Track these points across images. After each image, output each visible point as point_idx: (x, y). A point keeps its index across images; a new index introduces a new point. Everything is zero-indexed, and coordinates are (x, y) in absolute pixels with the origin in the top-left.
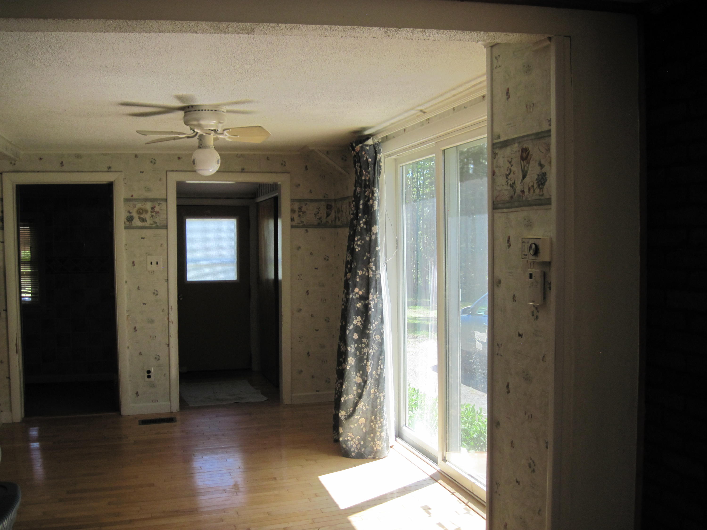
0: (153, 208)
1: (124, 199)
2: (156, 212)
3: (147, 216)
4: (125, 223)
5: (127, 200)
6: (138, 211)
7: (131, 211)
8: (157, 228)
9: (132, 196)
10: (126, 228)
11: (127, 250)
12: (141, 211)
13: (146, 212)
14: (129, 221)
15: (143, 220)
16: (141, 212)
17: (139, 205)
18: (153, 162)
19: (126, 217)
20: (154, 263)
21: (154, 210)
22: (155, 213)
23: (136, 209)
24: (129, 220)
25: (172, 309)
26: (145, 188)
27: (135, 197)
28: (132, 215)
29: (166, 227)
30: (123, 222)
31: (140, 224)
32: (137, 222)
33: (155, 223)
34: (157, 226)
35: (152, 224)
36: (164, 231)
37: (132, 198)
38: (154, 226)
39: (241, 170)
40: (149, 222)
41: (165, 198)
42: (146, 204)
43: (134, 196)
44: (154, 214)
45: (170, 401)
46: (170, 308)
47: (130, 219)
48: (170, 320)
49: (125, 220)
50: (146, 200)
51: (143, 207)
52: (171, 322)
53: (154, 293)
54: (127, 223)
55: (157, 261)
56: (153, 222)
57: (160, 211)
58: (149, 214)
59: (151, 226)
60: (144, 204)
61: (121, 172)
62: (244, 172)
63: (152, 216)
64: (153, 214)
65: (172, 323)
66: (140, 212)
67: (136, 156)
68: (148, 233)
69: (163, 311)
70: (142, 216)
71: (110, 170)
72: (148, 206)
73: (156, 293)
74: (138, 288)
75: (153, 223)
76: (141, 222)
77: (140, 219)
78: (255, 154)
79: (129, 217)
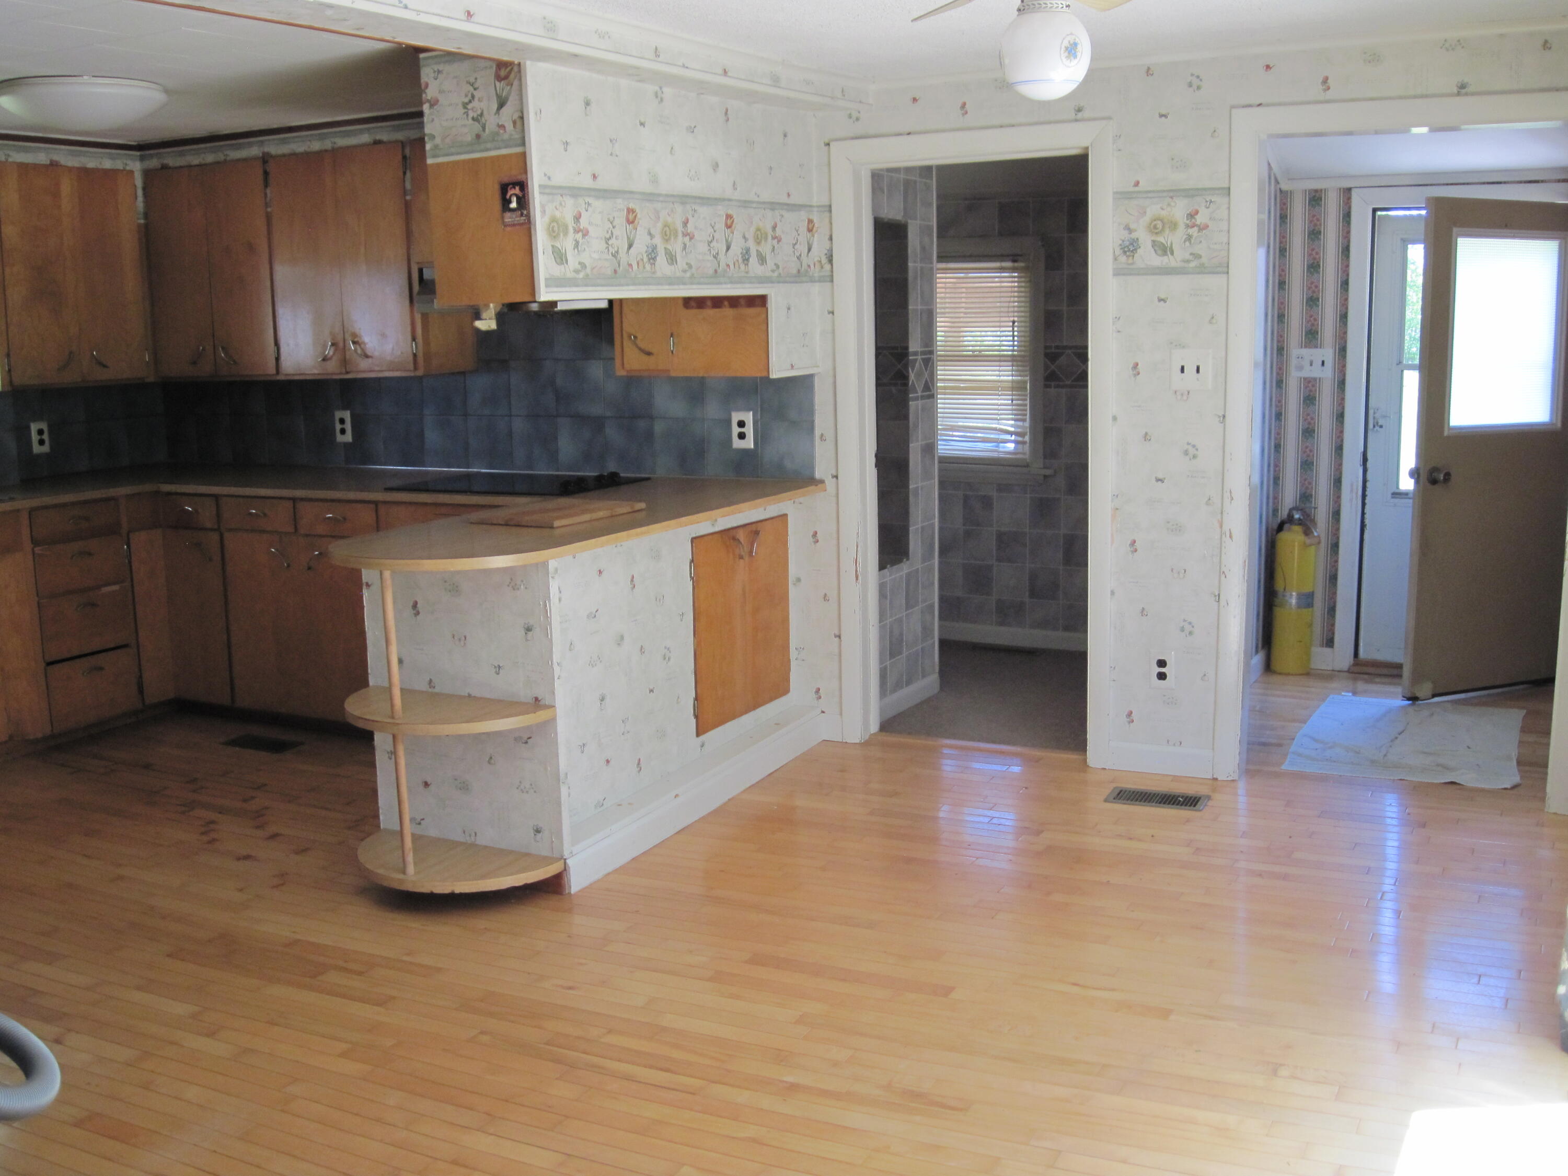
0: (1192, 215)
1: (1115, 193)
2: (1199, 226)
3: (1175, 239)
4: (1115, 259)
5: (1122, 196)
6: (1150, 224)
7: (1132, 226)
8: (1202, 270)
9: (1137, 184)
10: (1117, 273)
11: (1119, 332)
12: (1160, 225)
13: (1174, 226)
14: (1128, 253)
15: (1164, 250)
16: (1158, 226)
17: (1154, 209)
18: (1196, 83)
19: (1120, 242)
20: (1190, 370)
21: (1193, 220)
22: (1196, 229)
23: (1147, 218)
24: (1126, 249)
25: (1232, 499)
26: (1173, 159)
27: (1143, 186)
28: (1134, 235)
29: (1223, 269)
30: (1111, 257)
31: (1157, 261)
32: (1147, 256)
33: (1197, 256)
34: (1202, 265)
35: (1188, 261)
36: (1220, 280)
37: (1137, 189)
38: (1192, 265)
39: (1455, 90)
40: (1180, 254)
41: (1227, 186)
42: (1173, 204)
43: (1141, 184)
44: (1194, 231)
45: (1213, 749)
46: (1227, 495)
47: (1130, 248)
48: (1226, 528)
49: (1118, 252)
50: (1174, 193)
51: (1163, 213)
52: (1228, 535)
53: (1186, 453)
54: (1123, 259)
55: (1198, 364)
56: (1191, 254)
57: (1210, 223)
58: (1181, 232)
59: (1186, 265)
60: (1169, 205)
61: (1109, 118)
62: (1466, 94)
63: (1189, 238)
64: (1190, 231)
65: (1231, 537)
66: (1155, 227)
67: (1148, 72)
68: (1176, 285)
69: (1209, 502)
70: (1161, 239)
71: (1080, 115)
72: (1179, 210)
73: (1191, 453)
74: (1146, 437)
75: (1191, 258)
76: (1160, 256)
77: (1156, 248)
78: (1502, 36)
79: (1127, 243)
